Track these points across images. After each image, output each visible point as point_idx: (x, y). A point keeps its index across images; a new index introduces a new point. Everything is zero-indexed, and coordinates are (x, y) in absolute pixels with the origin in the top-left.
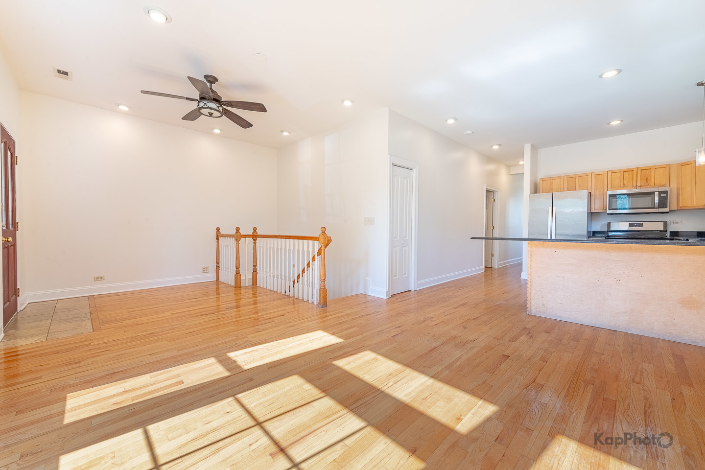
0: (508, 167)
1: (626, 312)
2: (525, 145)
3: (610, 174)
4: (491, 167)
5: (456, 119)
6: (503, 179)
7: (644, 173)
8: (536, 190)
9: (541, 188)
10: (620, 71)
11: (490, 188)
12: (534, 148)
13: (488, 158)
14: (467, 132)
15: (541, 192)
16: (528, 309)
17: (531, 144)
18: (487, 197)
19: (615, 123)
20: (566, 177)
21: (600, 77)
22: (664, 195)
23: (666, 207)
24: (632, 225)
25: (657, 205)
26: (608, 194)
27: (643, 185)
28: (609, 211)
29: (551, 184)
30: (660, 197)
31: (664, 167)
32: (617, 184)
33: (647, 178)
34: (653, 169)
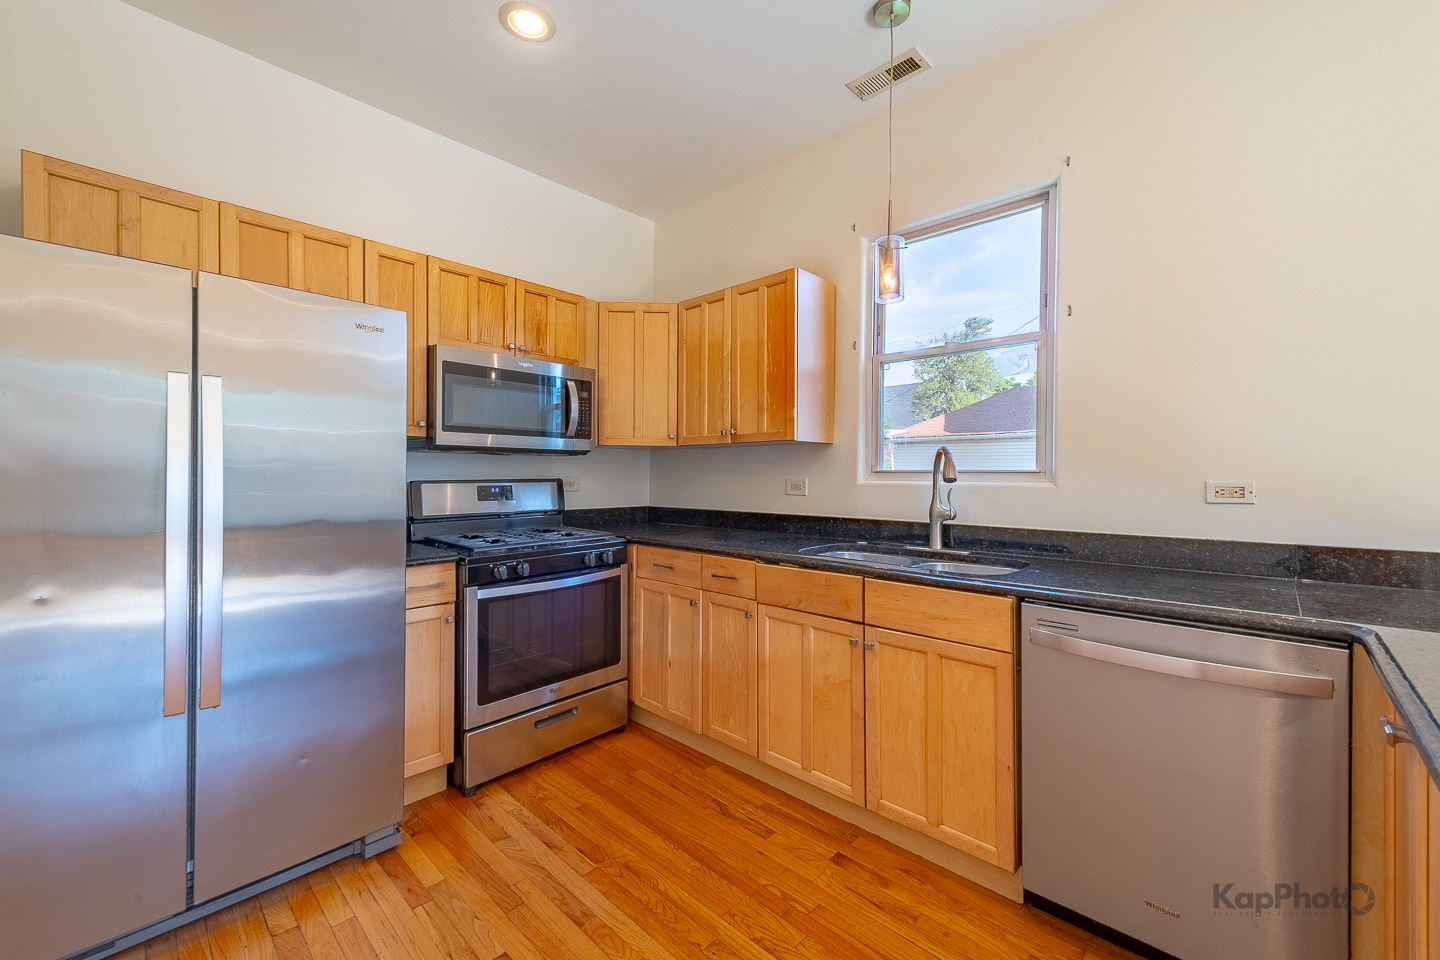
7: (530, 302)
22: (585, 395)
23: (588, 437)
24: (484, 494)
25: (573, 427)
26: (441, 357)
27: (529, 348)
28: (443, 438)
29: (124, 218)
30: (580, 399)
31: (574, 301)
32: (458, 324)
33: (539, 328)
34: (552, 300)
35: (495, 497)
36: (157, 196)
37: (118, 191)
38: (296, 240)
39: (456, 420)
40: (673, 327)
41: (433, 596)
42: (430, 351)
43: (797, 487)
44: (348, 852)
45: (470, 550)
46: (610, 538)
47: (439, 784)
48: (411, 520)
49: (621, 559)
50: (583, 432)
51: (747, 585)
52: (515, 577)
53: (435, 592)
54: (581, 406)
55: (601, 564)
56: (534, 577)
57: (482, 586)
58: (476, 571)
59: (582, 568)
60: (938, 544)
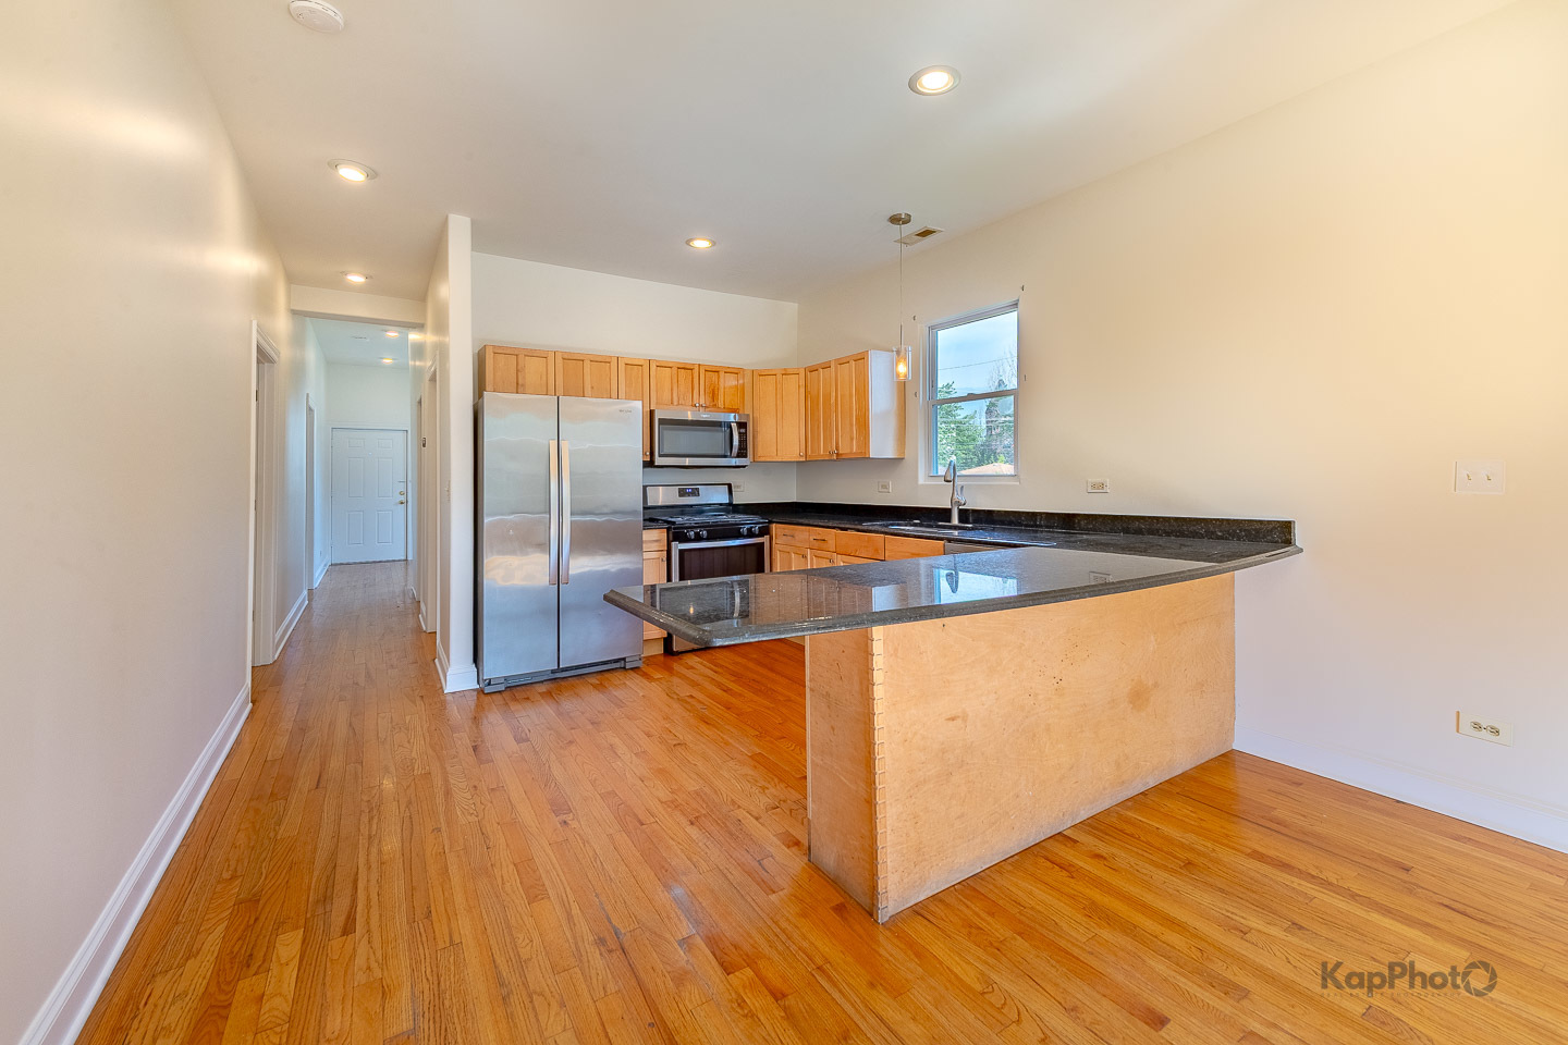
0: (288, 281)
2: (452, 218)
7: (708, 378)
9: (488, 376)
19: (701, 244)
20: (559, 356)
22: (743, 430)
23: (746, 456)
24: (682, 493)
25: (735, 450)
26: (657, 417)
27: (708, 404)
28: (658, 461)
29: (519, 367)
30: (740, 433)
31: (736, 372)
32: (666, 396)
33: (713, 391)
34: (722, 374)
35: (689, 494)
36: (531, 353)
37: (518, 354)
38: (587, 363)
39: (666, 451)
40: (802, 382)
41: (655, 546)
42: (652, 413)
43: (884, 487)
44: (617, 665)
45: (674, 523)
46: (757, 519)
47: (659, 649)
48: (645, 508)
49: (765, 531)
50: (742, 453)
51: (831, 544)
52: (698, 538)
53: (656, 544)
54: (740, 437)
55: (751, 534)
56: (708, 539)
57: (680, 542)
58: (677, 534)
59: (739, 536)
60: (955, 521)
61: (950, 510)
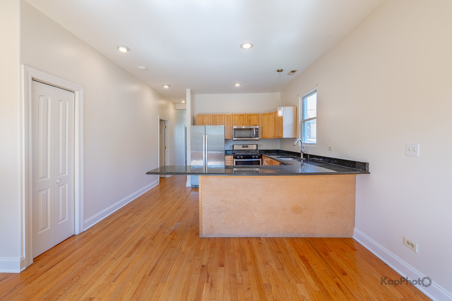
0: (175, 104)
1: (265, 222)
2: (187, 89)
3: (233, 116)
4: (163, 102)
5: (128, 50)
6: (171, 111)
7: (248, 117)
8: (194, 123)
9: (197, 121)
10: (252, 46)
11: (162, 118)
12: (192, 93)
13: (160, 95)
14: (141, 67)
15: (197, 124)
16: (200, 233)
17: (191, 90)
18: (160, 124)
19: (237, 85)
20: (211, 115)
21: (241, 46)
22: (257, 130)
23: (258, 137)
24: (243, 147)
25: (254, 136)
26: (233, 128)
27: (248, 124)
28: (234, 139)
29: (203, 119)
31: (257, 115)
32: (237, 122)
34: (252, 116)
35: (245, 147)
36: (206, 115)
37: (202, 116)
38: (217, 116)
39: (236, 136)
40: (274, 116)
41: (229, 160)
45: (237, 154)
49: (260, 157)
52: (240, 158)
54: (256, 132)
55: (255, 158)
56: (243, 158)
57: (236, 159)
58: (235, 157)
59: (252, 158)
60: (302, 157)
61: (300, 153)
